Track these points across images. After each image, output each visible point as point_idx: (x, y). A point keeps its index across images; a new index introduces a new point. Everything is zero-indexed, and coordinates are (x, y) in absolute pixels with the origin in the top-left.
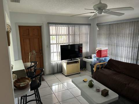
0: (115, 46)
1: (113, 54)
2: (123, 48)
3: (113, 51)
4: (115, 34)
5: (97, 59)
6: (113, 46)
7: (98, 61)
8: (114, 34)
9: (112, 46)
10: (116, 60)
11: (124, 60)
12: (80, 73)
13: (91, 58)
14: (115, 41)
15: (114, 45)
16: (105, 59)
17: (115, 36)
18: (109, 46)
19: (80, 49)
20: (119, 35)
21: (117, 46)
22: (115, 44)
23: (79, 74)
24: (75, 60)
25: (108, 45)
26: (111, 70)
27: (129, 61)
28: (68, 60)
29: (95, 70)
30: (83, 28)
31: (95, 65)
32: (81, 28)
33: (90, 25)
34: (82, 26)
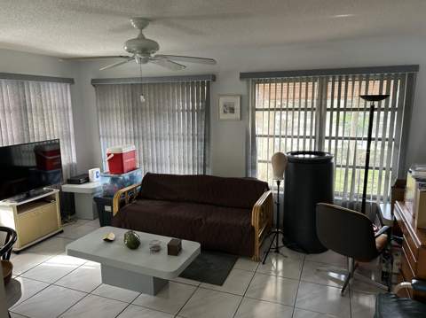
0: (152, 139)
1: (151, 161)
2: (172, 143)
3: (148, 154)
4: (150, 110)
5: (114, 180)
6: (147, 140)
7: (116, 185)
8: (146, 110)
9: (145, 141)
10: (160, 173)
11: (178, 171)
12: (62, 232)
13: (87, 180)
14: (151, 127)
15: (149, 137)
16: (132, 177)
17: (150, 115)
18: (137, 141)
19: (46, 159)
20: (160, 115)
21: (158, 139)
22: (151, 134)
23: (60, 235)
24: (39, 195)
25: (135, 138)
26: (155, 199)
28: (17, 198)
29: (116, 209)
30: (51, 90)
31: (115, 196)
32: (44, 91)
33: (71, 81)
34: (46, 83)
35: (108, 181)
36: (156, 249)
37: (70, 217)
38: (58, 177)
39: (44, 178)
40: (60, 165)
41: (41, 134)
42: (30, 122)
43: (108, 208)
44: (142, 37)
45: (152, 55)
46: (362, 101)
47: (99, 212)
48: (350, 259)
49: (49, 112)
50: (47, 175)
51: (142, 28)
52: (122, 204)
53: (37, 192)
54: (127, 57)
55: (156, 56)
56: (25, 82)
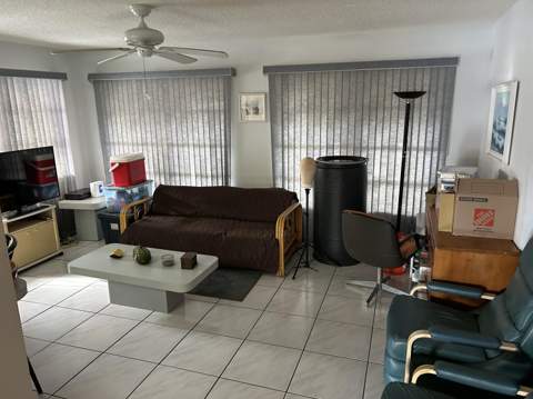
0: (163, 146)
3: (159, 163)
4: (160, 111)
5: (120, 194)
6: (158, 147)
7: (123, 199)
8: (154, 111)
9: (156, 148)
12: (61, 254)
13: (89, 196)
16: (142, 191)
18: (145, 148)
19: (38, 171)
21: (171, 146)
22: (163, 139)
23: (60, 258)
24: (31, 211)
26: (169, 215)
27: (209, 183)
29: (124, 226)
30: (39, 87)
31: (122, 211)
32: (32, 88)
33: (62, 76)
34: (33, 80)
35: (113, 195)
36: (169, 264)
37: (70, 238)
38: (53, 191)
39: (36, 194)
40: (55, 178)
41: (31, 141)
42: (16, 126)
43: (114, 226)
44: (144, 27)
45: (157, 47)
46: (396, 98)
47: (104, 230)
48: (379, 270)
49: (39, 114)
50: (40, 189)
51: (143, 16)
52: (130, 221)
53: (29, 208)
54: (128, 49)
55: (161, 48)
56: (9, 79)
